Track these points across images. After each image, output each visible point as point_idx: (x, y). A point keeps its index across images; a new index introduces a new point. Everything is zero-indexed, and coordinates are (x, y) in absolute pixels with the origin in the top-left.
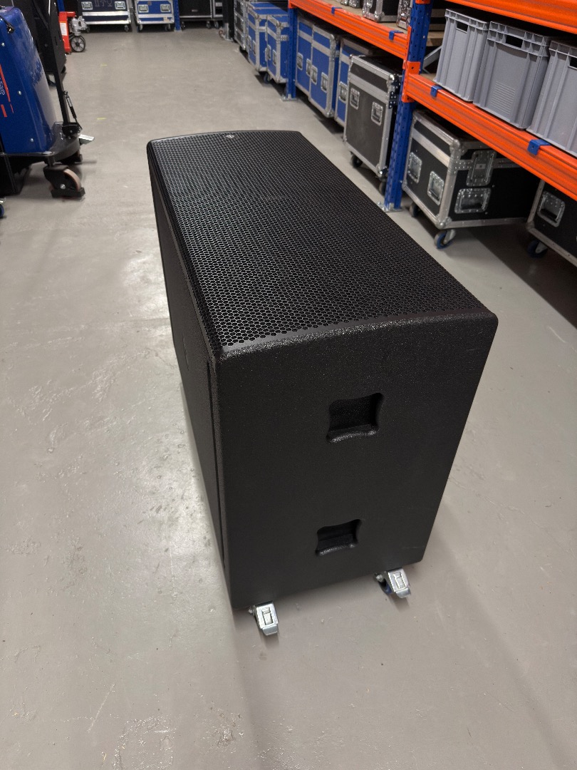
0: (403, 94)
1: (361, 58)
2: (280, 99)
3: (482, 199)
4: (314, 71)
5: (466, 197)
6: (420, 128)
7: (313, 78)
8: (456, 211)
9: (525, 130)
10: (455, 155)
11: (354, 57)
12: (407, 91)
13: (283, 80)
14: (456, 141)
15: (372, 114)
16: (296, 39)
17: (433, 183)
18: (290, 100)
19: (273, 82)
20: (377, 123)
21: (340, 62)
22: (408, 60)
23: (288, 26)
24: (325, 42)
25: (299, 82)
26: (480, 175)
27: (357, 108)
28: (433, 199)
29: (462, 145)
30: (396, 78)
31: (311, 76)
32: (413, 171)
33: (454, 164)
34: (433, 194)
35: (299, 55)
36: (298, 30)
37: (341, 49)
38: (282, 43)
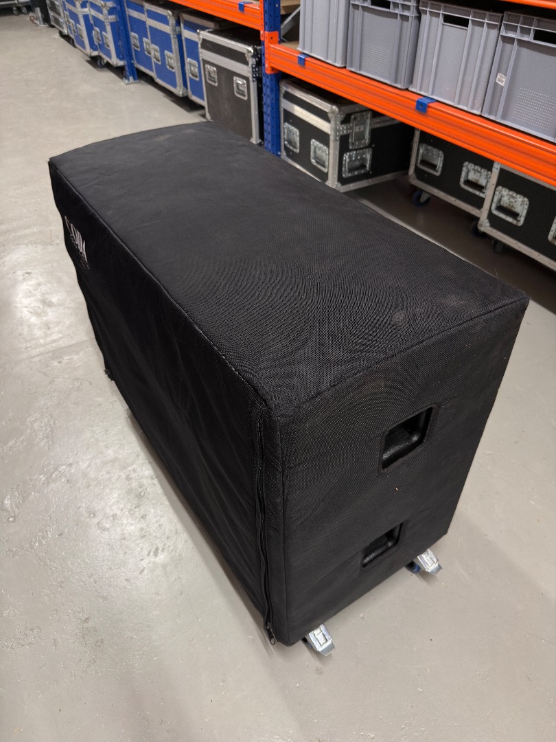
0: (267, 66)
1: (209, 32)
2: (122, 83)
3: (365, 160)
4: (155, 50)
5: (351, 160)
6: (290, 98)
7: (155, 57)
8: (344, 176)
9: (407, 89)
10: (336, 121)
11: (202, 32)
12: (270, 63)
13: (121, 63)
14: (334, 107)
15: (235, 89)
16: (126, 18)
17: (315, 151)
18: (132, 83)
19: (108, 66)
20: (242, 97)
21: (183, 38)
22: (265, 30)
23: (115, 5)
24: (163, 20)
25: (139, 62)
26: (360, 136)
27: (216, 84)
28: (319, 166)
29: (340, 110)
30: (255, 50)
31: (152, 55)
32: (290, 142)
33: (336, 130)
34: (317, 162)
35: (133, 34)
36: (126, 9)
37: (182, 25)
38: (112, 24)
